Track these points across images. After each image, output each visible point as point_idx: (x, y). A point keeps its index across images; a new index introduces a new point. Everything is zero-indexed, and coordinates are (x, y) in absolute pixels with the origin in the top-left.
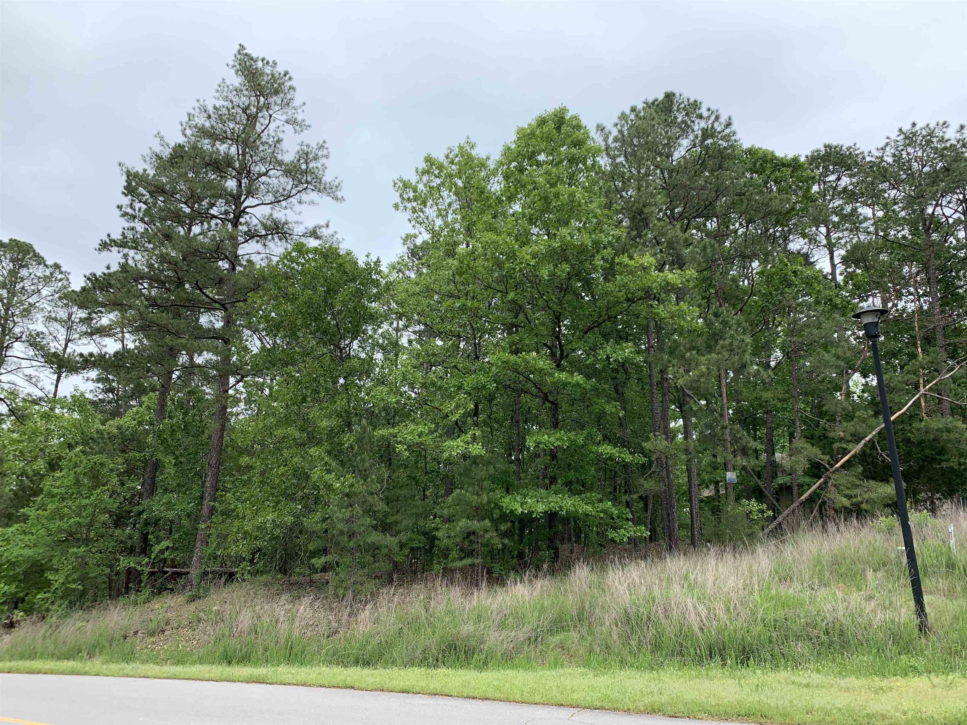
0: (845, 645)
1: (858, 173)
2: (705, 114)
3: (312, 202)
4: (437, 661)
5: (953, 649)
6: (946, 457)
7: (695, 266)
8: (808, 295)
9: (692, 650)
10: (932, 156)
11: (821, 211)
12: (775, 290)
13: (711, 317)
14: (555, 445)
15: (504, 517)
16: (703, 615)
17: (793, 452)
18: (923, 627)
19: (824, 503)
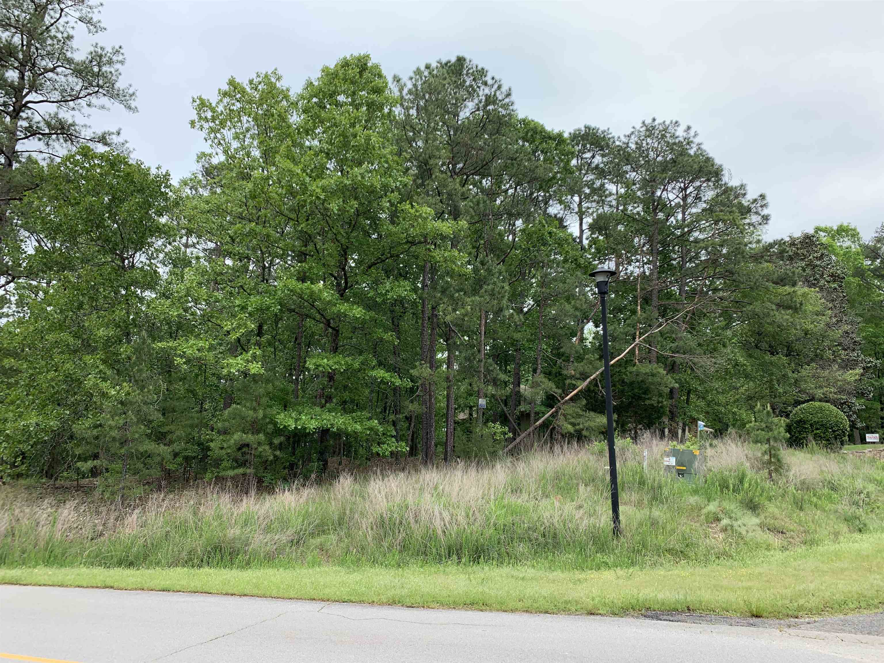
0: (557, 545)
1: (608, 154)
2: (490, 82)
3: (103, 107)
4: (202, 561)
5: (636, 548)
6: (649, 396)
7: (468, 218)
8: (559, 254)
9: (434, 550)
10: (664, 148)
11: (577, 183)
12: (533, 247)
13: (478, 264)
14: (333, 368)
15: (278, 431)
16: (447, 520)
17: (535, 385)
18: (616, 531)
19: (554, 428)
